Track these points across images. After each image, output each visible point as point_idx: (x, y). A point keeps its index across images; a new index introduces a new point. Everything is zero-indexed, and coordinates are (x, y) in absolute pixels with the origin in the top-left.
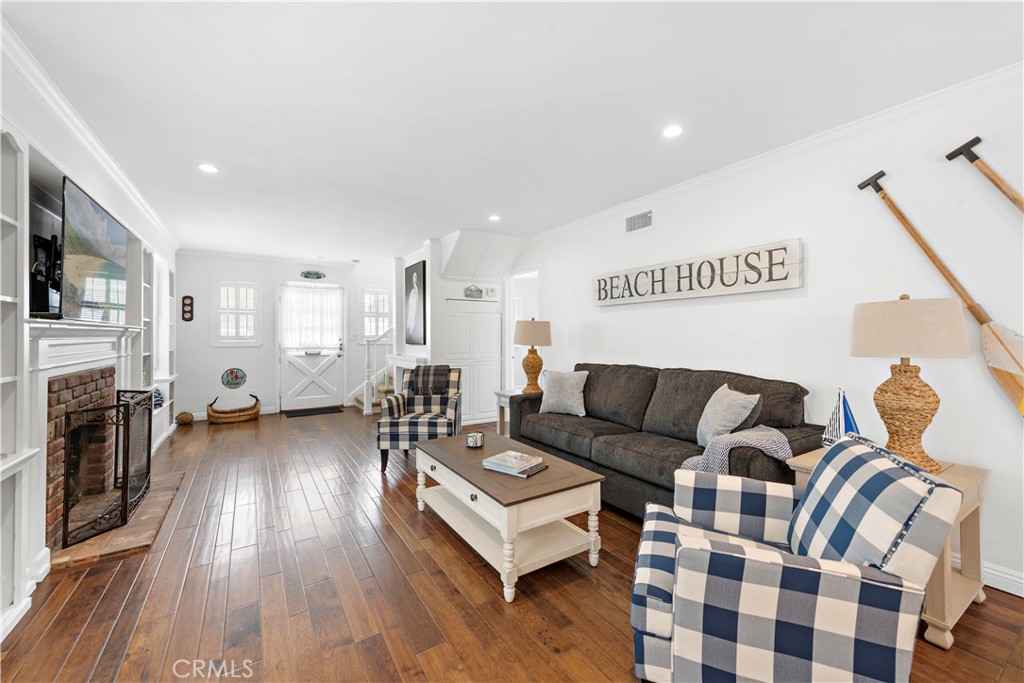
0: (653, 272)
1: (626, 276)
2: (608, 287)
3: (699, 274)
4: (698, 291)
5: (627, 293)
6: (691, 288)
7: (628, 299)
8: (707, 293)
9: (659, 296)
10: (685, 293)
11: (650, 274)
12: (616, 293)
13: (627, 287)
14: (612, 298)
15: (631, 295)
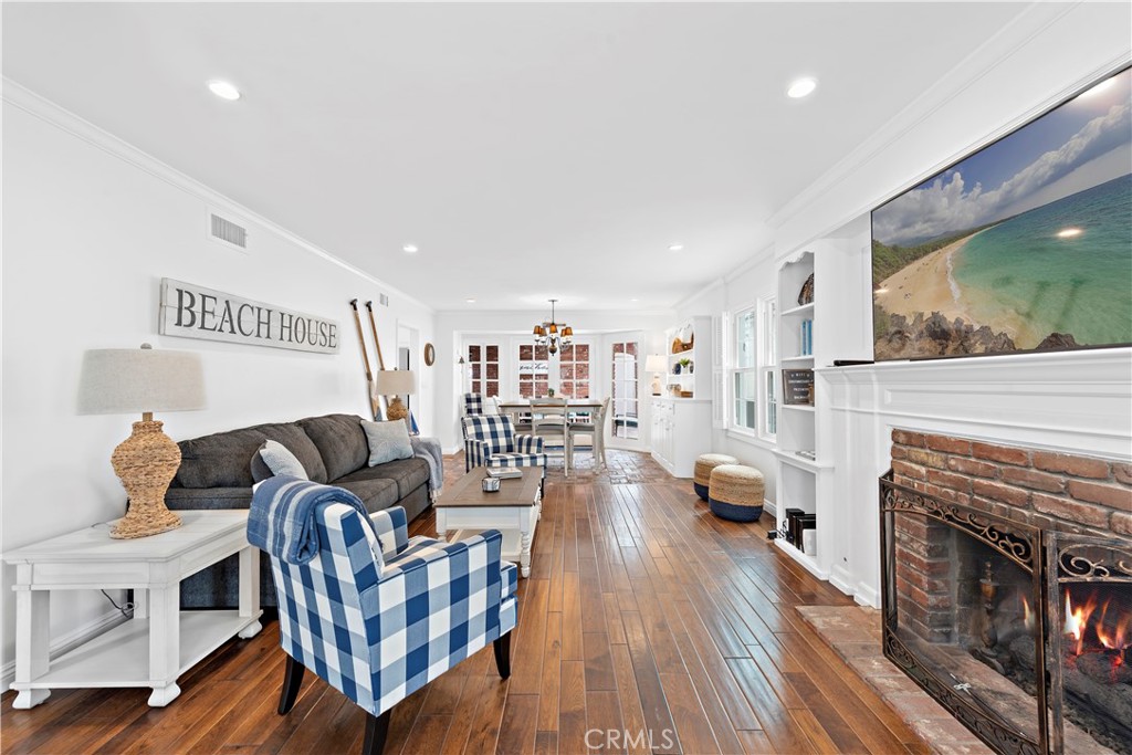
0: (259, 309)
1: (227, 302)
2: (197, 308)
3: (296, 328)
4: (294, 344)
5: (227, 326)
6: (290, 340)
7: (226, 335)
8: (299, 346)
9: (263, 341)
10: (285, 343)
11: (256, 311)
12: (210, 322)
13: (227, 318)
14: (203, 327)
15: (233, 331)
